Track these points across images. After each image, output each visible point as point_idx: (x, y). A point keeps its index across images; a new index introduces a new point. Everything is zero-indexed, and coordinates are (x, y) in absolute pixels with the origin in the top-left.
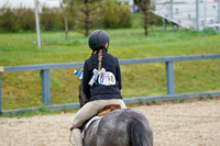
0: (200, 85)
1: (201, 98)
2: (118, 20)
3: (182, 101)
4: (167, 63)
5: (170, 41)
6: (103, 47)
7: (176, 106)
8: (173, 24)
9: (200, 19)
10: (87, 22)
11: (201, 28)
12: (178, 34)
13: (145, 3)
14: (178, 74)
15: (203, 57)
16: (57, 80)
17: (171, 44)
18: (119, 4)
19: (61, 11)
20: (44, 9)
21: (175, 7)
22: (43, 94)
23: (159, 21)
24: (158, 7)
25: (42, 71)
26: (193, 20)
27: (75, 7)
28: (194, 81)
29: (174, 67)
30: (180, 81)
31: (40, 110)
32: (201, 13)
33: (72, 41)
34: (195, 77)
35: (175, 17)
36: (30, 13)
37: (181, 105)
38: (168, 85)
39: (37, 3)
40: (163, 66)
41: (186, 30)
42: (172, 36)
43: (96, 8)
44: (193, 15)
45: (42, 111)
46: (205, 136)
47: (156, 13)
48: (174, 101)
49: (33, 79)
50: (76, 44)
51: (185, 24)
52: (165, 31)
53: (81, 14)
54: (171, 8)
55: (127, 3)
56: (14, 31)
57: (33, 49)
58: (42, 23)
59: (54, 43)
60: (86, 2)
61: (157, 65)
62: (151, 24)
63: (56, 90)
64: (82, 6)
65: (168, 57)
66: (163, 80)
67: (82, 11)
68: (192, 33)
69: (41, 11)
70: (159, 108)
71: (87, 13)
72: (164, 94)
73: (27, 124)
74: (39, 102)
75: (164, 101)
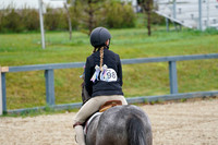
0: (203, 84)
1: (204, 98)
2: (121, 20)
3: (185, 101)
4: (170, 63)
5: (173, 40)
6: (104, 45)
7: (179, 105)
8: (176, 24)
9: (203, 19)
10: (91, 22)
11: (204, 28)
12: (181, 34)
13: (148, 3)
14: (181, 73)
15: (206, 57)
16: (61, 80)
17: (174, 43)
18: (123, 4)
19: (65, 11)
20: (48, 10)
21: (178, 7)
22: (47, 94)
23: (162, 21)
24: (161, 7)
25: (46, 71)
26: (196, 20)
27: (79, 7)
28: (197, 80)
29: (177, 66)
30: (183, 81)
31: (45, 109)
32: (204, 13)
33: (76, 41)
34: (198, 77)
35: (178, 16)
36: (34, 13)
37: (184, 105)
38: (171, 85)
39: (42, 4)
40: (166, 66)
41: (189, 30)
42: (175, 36)
43: (100, 8)
44: (196, 15)
45: (47, 111)
46: (208, 135)
47: (159, 13)
48: (177, 100)
49: (37, 79)
50: (80, 44)
51: (188, 24)
52: (169, 31)
53: (84, 14)
54: (174, 8)
55: (130, 3)
56: (19, 32)
57: (38, 49)
58: (46, 23)
59: (58, 43)
60: (90, 2)
61: (161, 64)
62: (155, 23)
63: (60, 89)
64: (86, 6)
65: (171, 56)
66: (166, 80)
67: (86, 11)
68: (195, 32)
69: (45, 11)
70: (162, 107)
71: (90, 13)
72: (168, 94)
73: (32, 124)
74: (43, 102)
75: (168, 100)
